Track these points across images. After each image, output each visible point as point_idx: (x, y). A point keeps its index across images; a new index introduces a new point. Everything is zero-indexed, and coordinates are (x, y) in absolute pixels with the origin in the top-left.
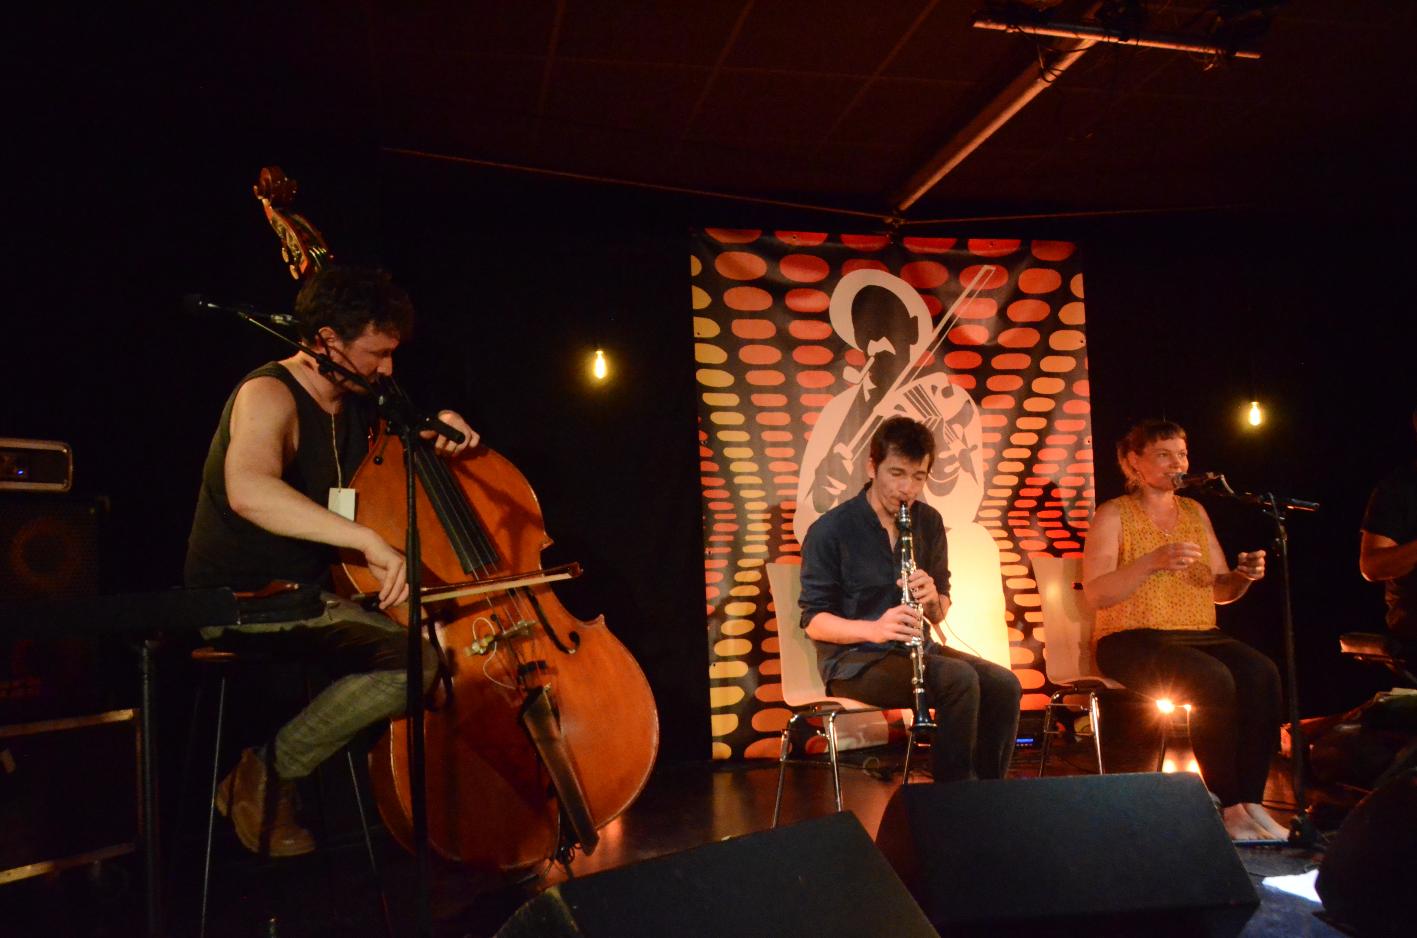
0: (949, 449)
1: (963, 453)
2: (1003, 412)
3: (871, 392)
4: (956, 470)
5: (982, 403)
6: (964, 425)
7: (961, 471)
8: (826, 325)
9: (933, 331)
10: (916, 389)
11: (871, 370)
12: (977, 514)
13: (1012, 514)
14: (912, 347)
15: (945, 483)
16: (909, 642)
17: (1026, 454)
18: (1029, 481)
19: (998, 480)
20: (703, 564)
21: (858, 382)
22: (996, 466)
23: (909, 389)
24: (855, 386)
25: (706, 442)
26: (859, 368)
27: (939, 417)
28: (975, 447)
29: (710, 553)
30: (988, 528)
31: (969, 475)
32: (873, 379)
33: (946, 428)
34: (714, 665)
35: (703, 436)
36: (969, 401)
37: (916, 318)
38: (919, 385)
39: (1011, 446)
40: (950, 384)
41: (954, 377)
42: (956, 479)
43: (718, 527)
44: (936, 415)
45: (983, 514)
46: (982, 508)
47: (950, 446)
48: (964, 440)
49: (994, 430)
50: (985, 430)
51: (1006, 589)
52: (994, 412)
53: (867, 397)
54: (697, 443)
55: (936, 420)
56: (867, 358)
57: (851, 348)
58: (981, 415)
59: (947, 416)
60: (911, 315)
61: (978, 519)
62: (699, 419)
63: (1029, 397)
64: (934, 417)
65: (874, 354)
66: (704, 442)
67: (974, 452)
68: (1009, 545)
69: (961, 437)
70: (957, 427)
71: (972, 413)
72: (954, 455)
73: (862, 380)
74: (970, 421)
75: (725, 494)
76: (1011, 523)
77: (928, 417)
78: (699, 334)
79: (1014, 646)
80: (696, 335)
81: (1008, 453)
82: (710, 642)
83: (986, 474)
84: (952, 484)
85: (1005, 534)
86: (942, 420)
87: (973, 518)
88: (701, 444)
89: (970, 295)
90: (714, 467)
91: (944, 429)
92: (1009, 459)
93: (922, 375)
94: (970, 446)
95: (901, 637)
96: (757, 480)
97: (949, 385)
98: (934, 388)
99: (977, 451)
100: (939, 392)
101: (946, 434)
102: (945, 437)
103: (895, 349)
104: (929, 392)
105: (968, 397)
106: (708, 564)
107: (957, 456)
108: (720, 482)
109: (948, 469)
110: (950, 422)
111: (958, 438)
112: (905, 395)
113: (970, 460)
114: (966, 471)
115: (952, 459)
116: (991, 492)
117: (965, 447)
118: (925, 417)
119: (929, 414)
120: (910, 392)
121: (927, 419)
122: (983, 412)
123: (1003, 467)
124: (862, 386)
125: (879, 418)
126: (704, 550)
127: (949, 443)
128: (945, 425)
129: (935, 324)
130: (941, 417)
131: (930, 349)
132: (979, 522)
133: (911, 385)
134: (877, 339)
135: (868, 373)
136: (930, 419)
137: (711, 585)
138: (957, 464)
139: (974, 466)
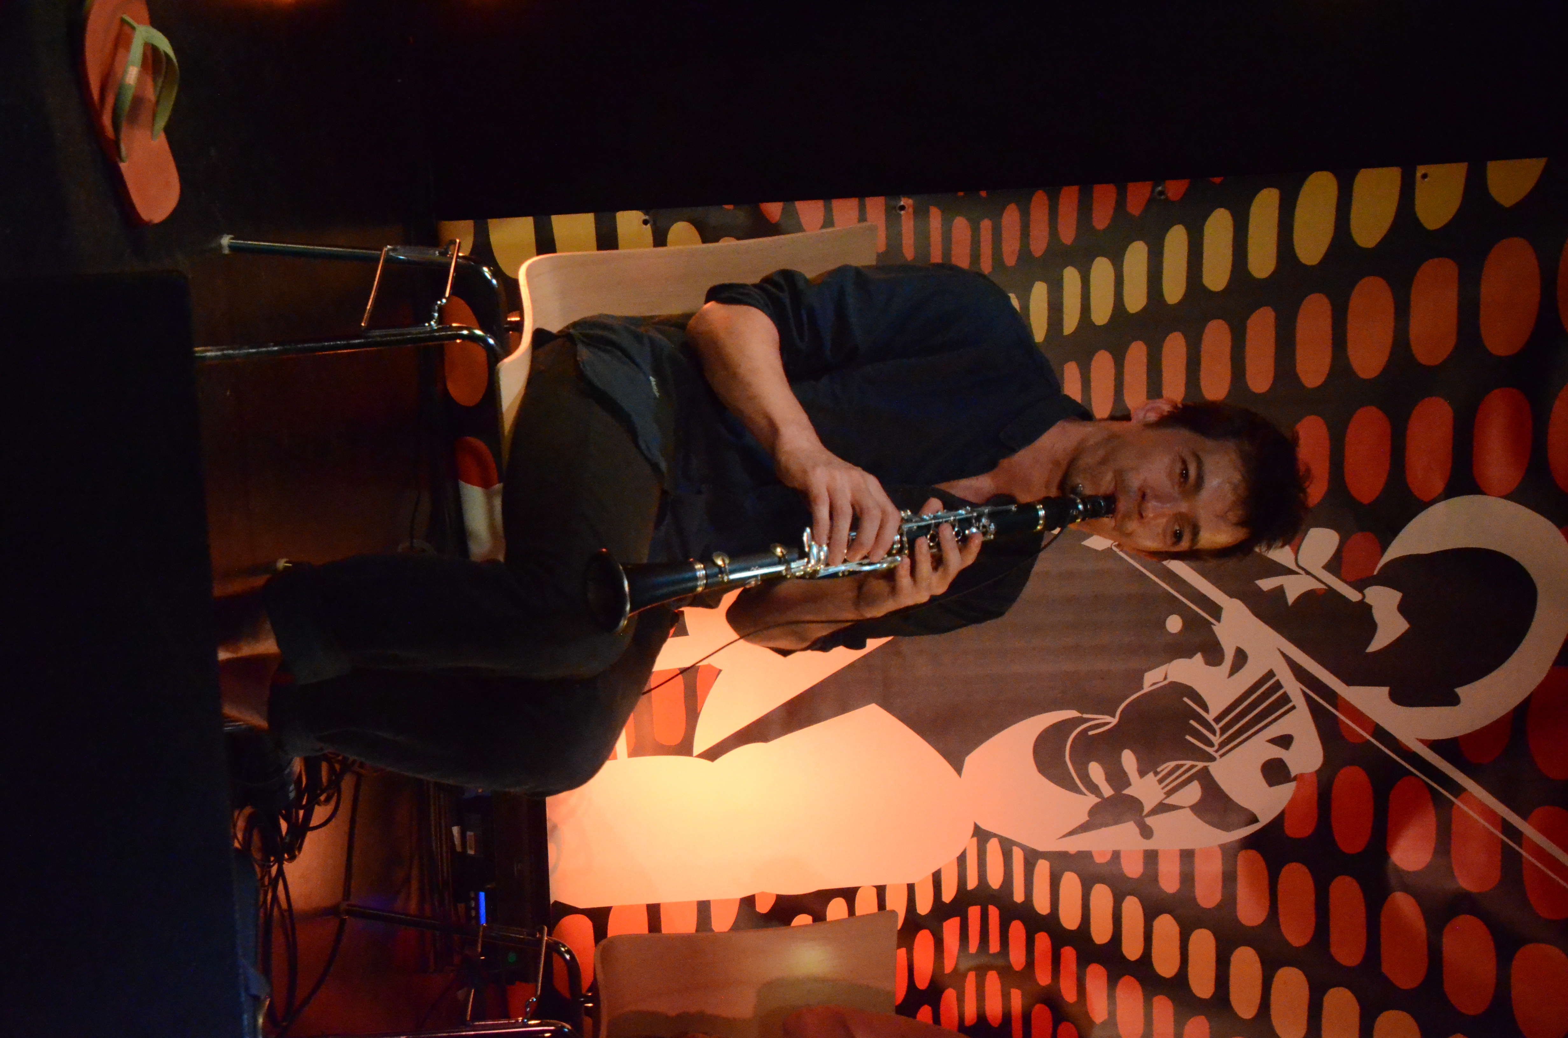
0: (1142, 773)
1: (1135, 805)
2: (1229, 900)
3: (1280, 591)
4: (1094, 789)
5: (1252, 853)
6: (1198, 809)
7: (1093, 800)
8: (1439, 485)
9: (1424, 742)
10: (1285, 699)
11: (1331, 592)
12: (995, 835)
13: (994, 913)
14: (1385, 690)
15: (1065, 762)
16: (813, 537)
17: (1132, 949)
18: (1069, 954)
19: (1071, 883)
20: (875, 193)
21: (1301, 563)
22: (1102, 880)
23: (1283, 683)
24: (1293, 557)
25: (1163, 197)
26: (1334, 566)
27: (1217, 751)
28: (1146, 832)
29: (902, 208)
30: (962, 859)
31: (1084, 818)
32: (1308, 596)
33: (1192, 767)
34: (645, 222)
35: (1175, 189)
36: (1254, 820)
37: (1454, 701)
38: (1294, 708)
39: (1150, 916)
40: (1295, 778)
41: (1311, 790)
42: (1074, 789)
43: (961, 225)
44: (1222, 745)
45: (993, 848)
46: (1007, 846)
47: (1151, 774)
48: (1162, 808)
49: (1187, 878)
50: (1187, 856)
51: (825, 896)
52: (1229, 878)
53: (1266, 584)
54: (1157, 176)
55: (1211, 744)
56: (1360, 585)
57: (1384, 549)
58: (1223, 847)
59: (1220, 770)
60: (1461, 691)
61: (981, 835)
62: (1217, 180)
63: (1263, 962)
64: (1216, 740)
65: (1367, 600)
66: (1161, 193)
67: (1137, 830)
68: (924, 906)
69: (1171, 800)
70: (1193, 792)
71: (1226, 827)
72: (1128, 784)
73: (1308, 573)
74: (1206, 822)
75: (1039, 245)
76: (974, 912)
77: (1217, 727)
78: (1424, 176)
79: (700, 911)
80: (1421, 170)
81: (1132, 908)
82: (699, 212)
83: (1085, 856)
84: (1064, 781)
85: (948, 894)
86: (1212, 759)
87: (984, 826)
88: (1156, 185)
89: (1507, 828)
90: (1101, 219)
91: (1189, 763)
92: (1120, 910)
93: (1316, 711)
94: (1149, 821)
95: (822, 512)
96: (1070, 324)
97: (1293, 775)
98: (1285, 741)
99: (1139, 837)
100: (1277, 752)
101: (1178, 767)
102: (1172, 764)
103: (1380, 652)
104: (1277, 730)
105: (1265, 819)
106: (876, 206)
107: (1126, 792)
108: (1068, 234)
109: (1096, 771)
110: (1205, 778)
111: (1169, 794)
112: (1271, 674)
113: (1116, 822)
114: (1094, 811)
115: (1118, 778)
116: (1043, 868)
117: (1146, 810)
118: (1218, 720)
119: (1223, 730)
120: (1278, 686)
121: (1213, 723)
122: (1229, 852)
123: (1102, 896)
124: (1291, 572)
125: (1216, 611)
126: (908, 193)
127: (1156, 773)
128: (1200, 765)
129: (1435, 745)
130: (1216, 755)
131: (1380, 732)
132: (975, 839)
133: (1293, 688)
134: (1403, 609)
135: (1323, 586)
136: (1214, 732)
137: (828, 211)
138: (1107, 791)
139: (1104, 830)
